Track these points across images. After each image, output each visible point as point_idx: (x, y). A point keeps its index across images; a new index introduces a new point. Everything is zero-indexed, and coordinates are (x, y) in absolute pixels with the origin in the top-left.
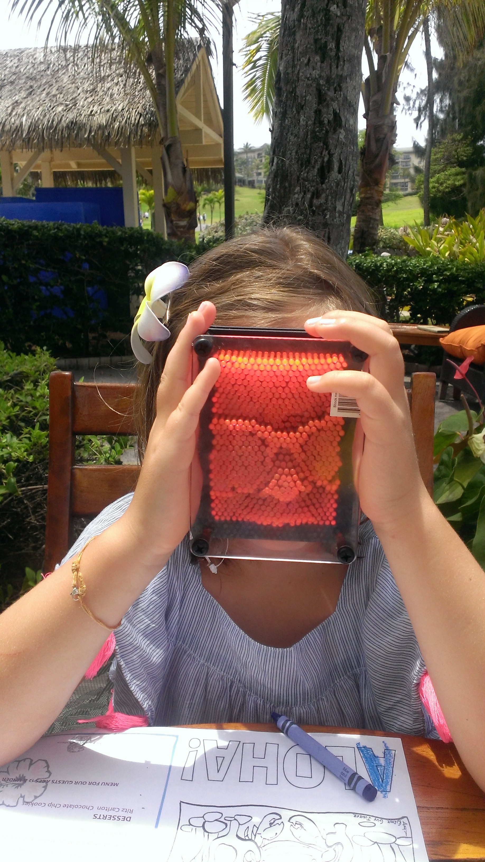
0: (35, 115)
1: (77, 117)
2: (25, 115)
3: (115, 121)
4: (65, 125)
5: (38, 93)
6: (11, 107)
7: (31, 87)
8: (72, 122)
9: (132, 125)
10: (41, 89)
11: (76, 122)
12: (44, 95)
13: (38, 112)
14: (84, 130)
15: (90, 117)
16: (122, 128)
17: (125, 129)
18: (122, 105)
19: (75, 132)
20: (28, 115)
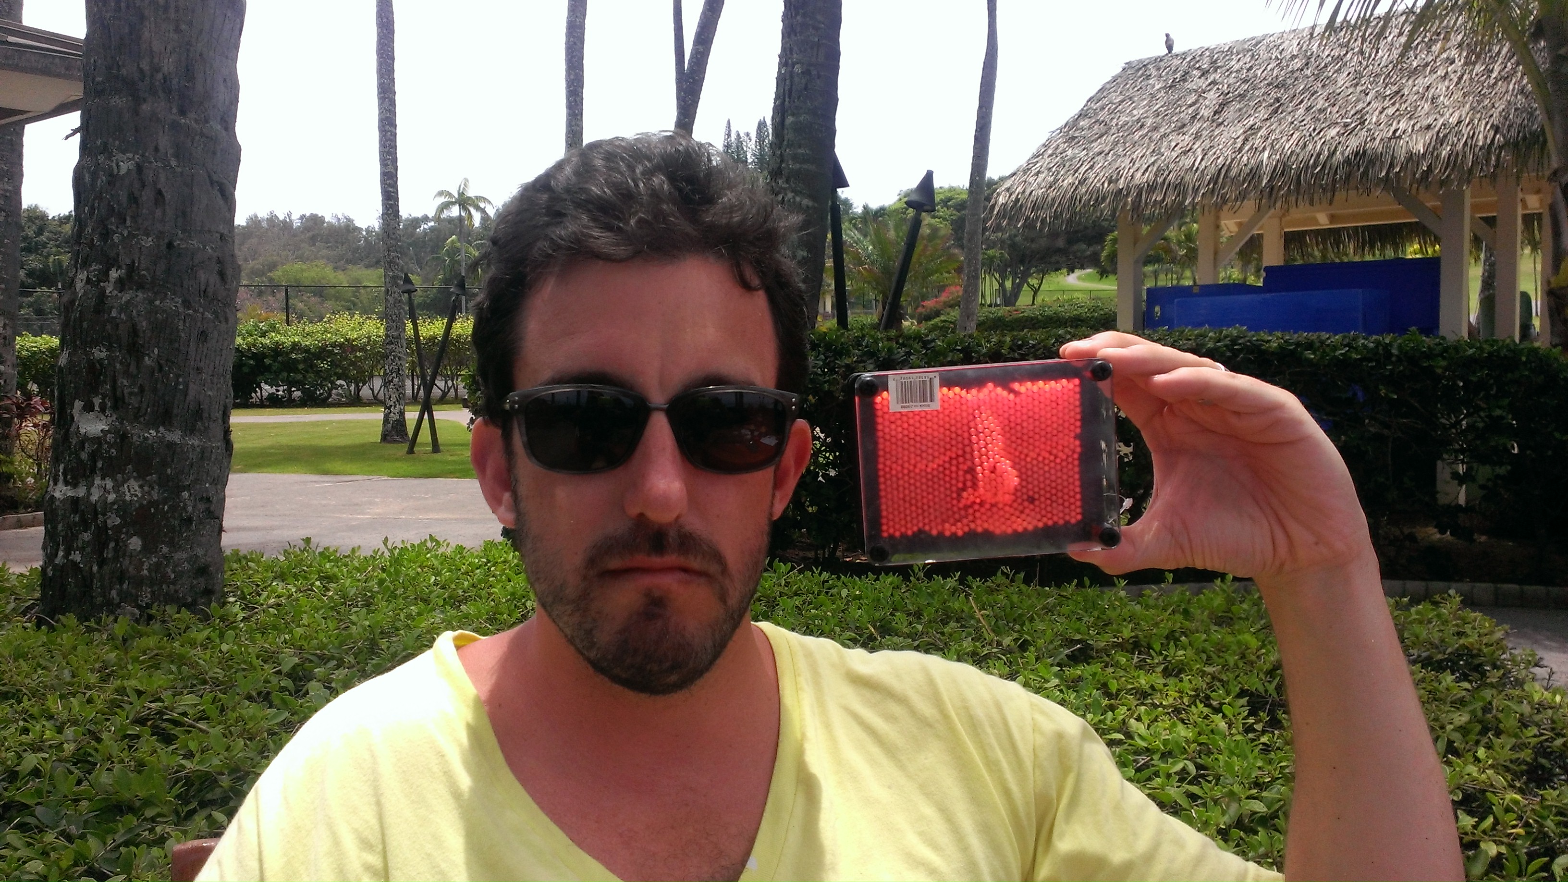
0: (1286, 148)
1: (1366, 143)
2: (1268, 149)
3: (1441, 145)
4: (1341, 160)
5: (1290, 109)
6: (1242, 138)
7: (1277, 100)
8: (1357, 153)
9: (1477, 149)
10: (1296, 101)
11: (1365, 152)
12: (1301, 111)
13: (1291, 142)
14: (1378, 164)
15: (1393, 142)
16: (1457, 154)
17: (1464, 156)
18: (1457, 115)
19: (1361, 170)
20: (1273, 147)
